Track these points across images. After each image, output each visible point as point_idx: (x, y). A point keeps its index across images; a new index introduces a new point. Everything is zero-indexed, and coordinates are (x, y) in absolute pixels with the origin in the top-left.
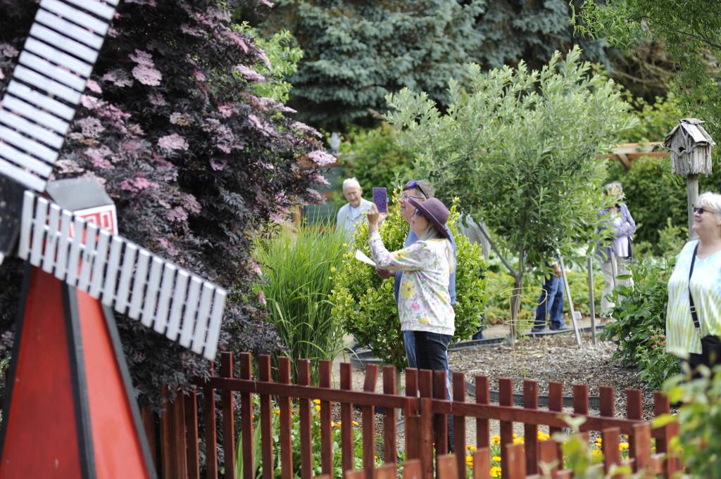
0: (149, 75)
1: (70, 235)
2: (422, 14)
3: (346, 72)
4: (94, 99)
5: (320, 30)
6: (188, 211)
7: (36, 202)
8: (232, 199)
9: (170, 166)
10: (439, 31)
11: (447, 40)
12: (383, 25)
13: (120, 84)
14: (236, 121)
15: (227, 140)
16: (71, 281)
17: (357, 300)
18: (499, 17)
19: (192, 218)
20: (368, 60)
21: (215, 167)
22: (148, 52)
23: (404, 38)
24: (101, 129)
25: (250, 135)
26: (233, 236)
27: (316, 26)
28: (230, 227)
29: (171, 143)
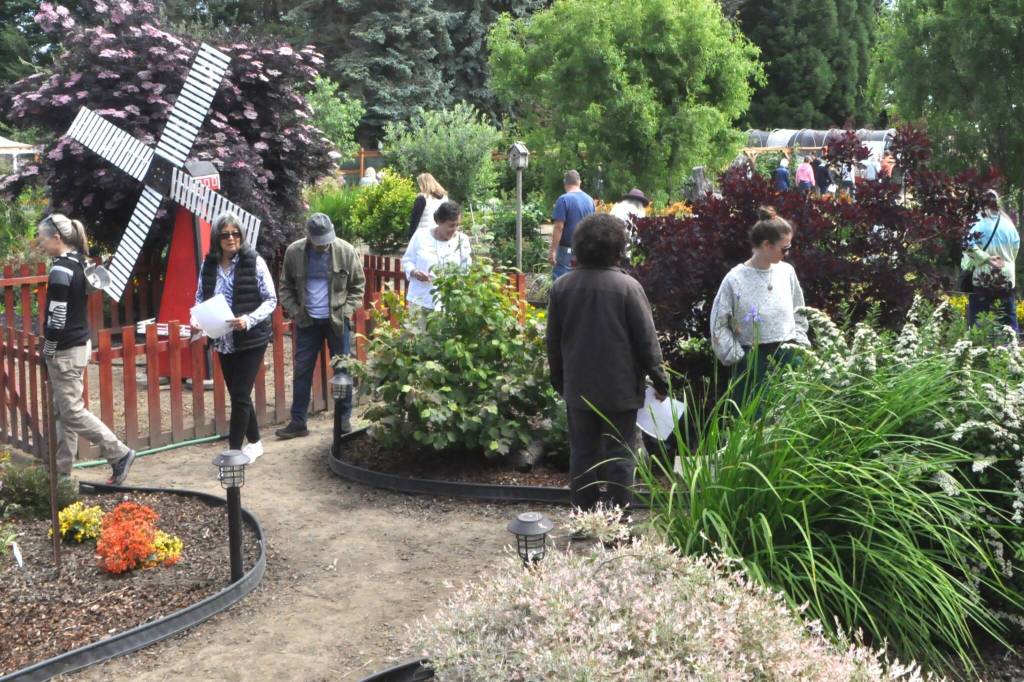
0: (251, 114)
1: (193, 189)
2: (424, 86)
3: (387, 112)
4: (223, 124)
5: (375, 92)
6: (268, 178)
7: (178, 173)
8: (290, 173)
9: (259, 157)
10: (432, 95)
11: (436, 99)
12: (406, 91)
13: (237, 118)
14: (293, 137)
15: (288, 146)
16: (197, 214)
17: (362, 221)
18: (462, 89)
19: (270, 181)
20: (398, 107)
21: (282, 158)
22: (253, 102)
23: (416, 97)
24: (225, 138)
25: (301, 144)
26: (289, 191)
27: (374, 91)
28: (289, 187)
29: (260, 146)
